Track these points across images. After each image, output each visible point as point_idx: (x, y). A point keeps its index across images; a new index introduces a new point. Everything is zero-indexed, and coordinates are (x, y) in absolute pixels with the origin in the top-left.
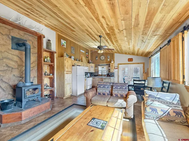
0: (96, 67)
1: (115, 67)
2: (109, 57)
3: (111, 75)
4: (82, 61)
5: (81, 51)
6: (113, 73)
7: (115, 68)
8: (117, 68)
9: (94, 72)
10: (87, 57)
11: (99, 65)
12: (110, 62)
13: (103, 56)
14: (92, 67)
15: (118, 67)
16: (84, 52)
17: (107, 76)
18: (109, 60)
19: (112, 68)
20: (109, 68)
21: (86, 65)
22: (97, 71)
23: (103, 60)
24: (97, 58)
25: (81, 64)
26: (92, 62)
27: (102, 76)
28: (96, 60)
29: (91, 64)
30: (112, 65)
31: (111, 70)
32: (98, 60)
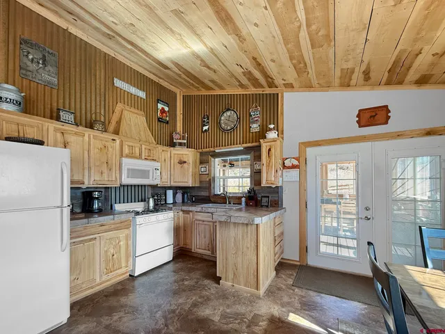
0: (201, 163)
1: (284, 160)
2: (256, 114)
3: (265, 200)
4: (116, 132)
5: (118, 83)
6: (277, 191)
7: (288, 163)
8: (293, 167)
9: (189, 184)
11: (215, 155)
12: (262, 134)
13: (229, 113)
14: (182, 162)
15: (302, 160)
16: (142, 94)
17: (247, 204)
18: (255, 127)
19: (268, 166)
20: (257, 167)
21: (147, 151)
22: (208, 180)
23: (229, 128)
24: (208, 122)
25: (101, 140)
26: (186, 141)
27: (226, 203)
28: (202, 132)
29: (178, 148)
30: (270, 150)
31: (267, 173)
32: (210, 131)
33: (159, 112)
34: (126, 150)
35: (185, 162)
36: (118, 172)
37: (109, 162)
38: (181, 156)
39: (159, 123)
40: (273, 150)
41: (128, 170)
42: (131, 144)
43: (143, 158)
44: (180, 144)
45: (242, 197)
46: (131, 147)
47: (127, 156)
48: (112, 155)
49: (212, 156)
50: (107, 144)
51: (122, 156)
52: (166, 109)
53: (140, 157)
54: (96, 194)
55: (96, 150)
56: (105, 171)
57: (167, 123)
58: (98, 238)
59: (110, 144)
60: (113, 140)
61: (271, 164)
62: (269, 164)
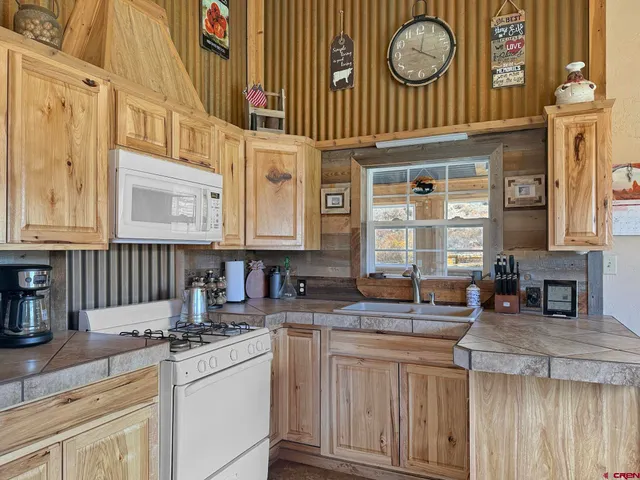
2: (513, 31)
3: (558, 293)
4: (94, 55)
9: (299, 244)
10: (207, 43)
11: (371, 156)
12: (542, 92)
14: (277, 177)
17: (487, 305)
19: (575, 187)
21: (185, 133)
22: (347, 230)
23: (421, 75)
24: (350, 59)
25: (53, 79)
26: (282, 114)
27: (411, 301)
28: (330, 85)
29: (262, 132)
30: (580, 138)
31: (570, 211)
32: (356, 84)
33: (205, 17)
34: (128, 124)
35: (287, 177)
36: (103, 198)
37: (77, 161)
38: (275, 157)
39: (205, 53)
40: (590, 140)
41: (136, 191)
42: (143, 104)
43: (176, 154)
44: (267, 122)
45: (467, 284)
46: (143, 116)
47: (131, 146)
48: (85, 137)
49: (362, 161)
50: (70, 95)
51: (114, 142)
52: (224, 11)
53: (166, 153)
54: (29, 279)
55: (36, 115)
56: (64, 191)
57: (226, 54)
58: (55, 452)
59: (78, 96)
60: (90, 83)
61: (584, 182)
62: (578, 181)
